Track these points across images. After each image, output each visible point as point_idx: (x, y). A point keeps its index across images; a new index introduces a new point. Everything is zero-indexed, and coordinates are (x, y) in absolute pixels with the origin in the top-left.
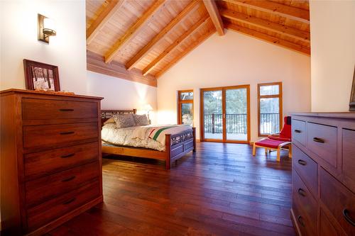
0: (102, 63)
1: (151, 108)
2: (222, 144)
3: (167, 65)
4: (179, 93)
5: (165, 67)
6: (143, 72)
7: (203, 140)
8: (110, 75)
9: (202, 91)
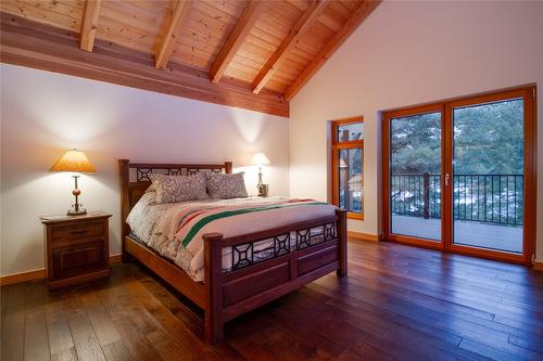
0: (147, 69)
1: (268, 161)
2: (438, 255)
3: (306, 66)
4: (334, 125)
5: (302, 72)
6: (253, 86)
7: (386, 236)
8: (169, 93)
9: (387, 117)
